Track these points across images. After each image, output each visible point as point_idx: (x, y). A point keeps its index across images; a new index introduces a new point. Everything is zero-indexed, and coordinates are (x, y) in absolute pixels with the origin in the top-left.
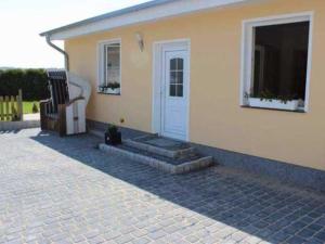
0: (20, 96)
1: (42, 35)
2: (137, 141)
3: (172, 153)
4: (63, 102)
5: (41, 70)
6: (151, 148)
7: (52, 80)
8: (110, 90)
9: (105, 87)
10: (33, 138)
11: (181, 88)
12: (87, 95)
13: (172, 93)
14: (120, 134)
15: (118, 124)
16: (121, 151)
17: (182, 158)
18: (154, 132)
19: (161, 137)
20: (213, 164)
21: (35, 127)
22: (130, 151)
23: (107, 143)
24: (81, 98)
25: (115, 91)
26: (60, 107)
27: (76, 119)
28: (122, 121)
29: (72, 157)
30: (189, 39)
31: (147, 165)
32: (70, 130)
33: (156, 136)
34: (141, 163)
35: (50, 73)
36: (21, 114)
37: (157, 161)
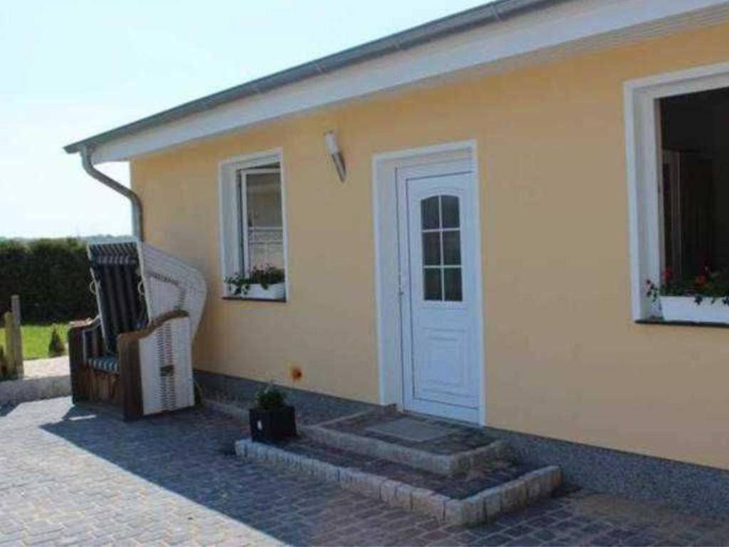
0: (13, 315)
1: (71, 149)
2: (340, 427)
3: (445, 462)
4: (132, 329)
5: (71, 242)
6: (383, 448)
7: (99, 269)
8: (257, 290)
9: (242, 282)
10: (49, 427)
11: (455, 277)
12: (195, 304)
13: (432, 293)
14: (291, 411)
15: (286, 381)
16: (296, 458)
17: (473, 474)
18: (383, 403)
19: (406, 415)
20: (562, 489)
21: (56, 395)
22: (323, 458)
23: (257, 437)
24: (179, 313)
25: (273, 291)
26: (123, 340)
27: (167, 370)
28: (297, 375)
29: (161, 482)
30: (473, 144)
31: (378, 500)
32: (152, 404)
33: (391, 413)
34: (358, 496)
35: (95, 250)
36: (19, 362)
37: (405, 489)
